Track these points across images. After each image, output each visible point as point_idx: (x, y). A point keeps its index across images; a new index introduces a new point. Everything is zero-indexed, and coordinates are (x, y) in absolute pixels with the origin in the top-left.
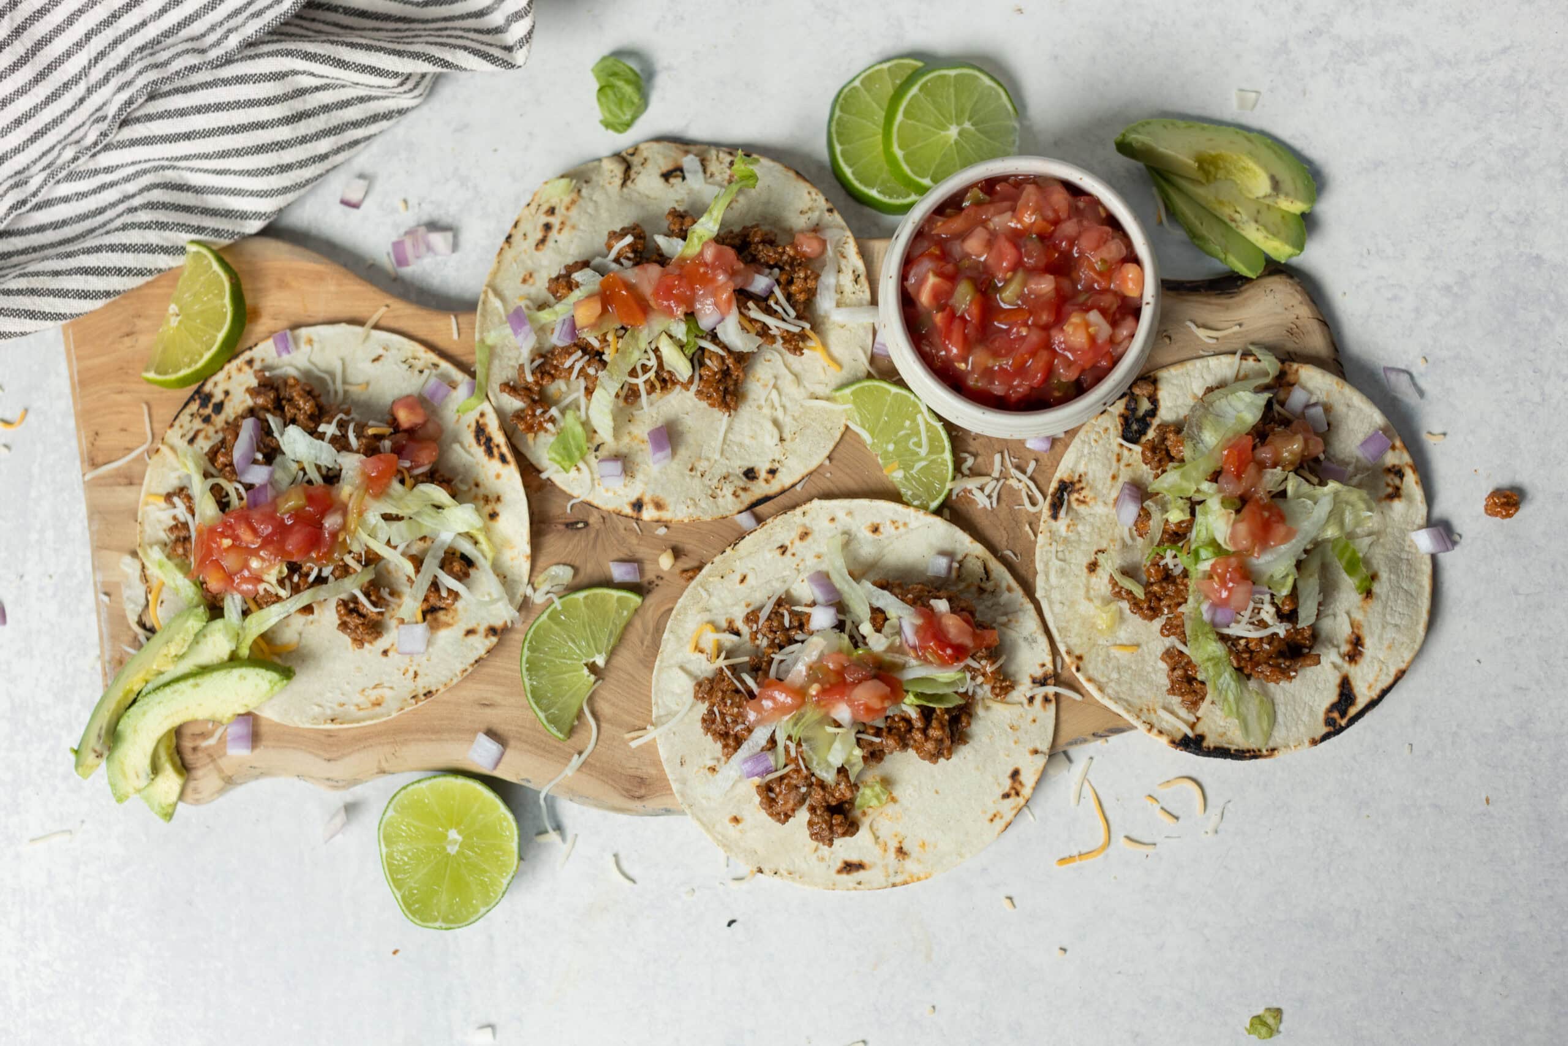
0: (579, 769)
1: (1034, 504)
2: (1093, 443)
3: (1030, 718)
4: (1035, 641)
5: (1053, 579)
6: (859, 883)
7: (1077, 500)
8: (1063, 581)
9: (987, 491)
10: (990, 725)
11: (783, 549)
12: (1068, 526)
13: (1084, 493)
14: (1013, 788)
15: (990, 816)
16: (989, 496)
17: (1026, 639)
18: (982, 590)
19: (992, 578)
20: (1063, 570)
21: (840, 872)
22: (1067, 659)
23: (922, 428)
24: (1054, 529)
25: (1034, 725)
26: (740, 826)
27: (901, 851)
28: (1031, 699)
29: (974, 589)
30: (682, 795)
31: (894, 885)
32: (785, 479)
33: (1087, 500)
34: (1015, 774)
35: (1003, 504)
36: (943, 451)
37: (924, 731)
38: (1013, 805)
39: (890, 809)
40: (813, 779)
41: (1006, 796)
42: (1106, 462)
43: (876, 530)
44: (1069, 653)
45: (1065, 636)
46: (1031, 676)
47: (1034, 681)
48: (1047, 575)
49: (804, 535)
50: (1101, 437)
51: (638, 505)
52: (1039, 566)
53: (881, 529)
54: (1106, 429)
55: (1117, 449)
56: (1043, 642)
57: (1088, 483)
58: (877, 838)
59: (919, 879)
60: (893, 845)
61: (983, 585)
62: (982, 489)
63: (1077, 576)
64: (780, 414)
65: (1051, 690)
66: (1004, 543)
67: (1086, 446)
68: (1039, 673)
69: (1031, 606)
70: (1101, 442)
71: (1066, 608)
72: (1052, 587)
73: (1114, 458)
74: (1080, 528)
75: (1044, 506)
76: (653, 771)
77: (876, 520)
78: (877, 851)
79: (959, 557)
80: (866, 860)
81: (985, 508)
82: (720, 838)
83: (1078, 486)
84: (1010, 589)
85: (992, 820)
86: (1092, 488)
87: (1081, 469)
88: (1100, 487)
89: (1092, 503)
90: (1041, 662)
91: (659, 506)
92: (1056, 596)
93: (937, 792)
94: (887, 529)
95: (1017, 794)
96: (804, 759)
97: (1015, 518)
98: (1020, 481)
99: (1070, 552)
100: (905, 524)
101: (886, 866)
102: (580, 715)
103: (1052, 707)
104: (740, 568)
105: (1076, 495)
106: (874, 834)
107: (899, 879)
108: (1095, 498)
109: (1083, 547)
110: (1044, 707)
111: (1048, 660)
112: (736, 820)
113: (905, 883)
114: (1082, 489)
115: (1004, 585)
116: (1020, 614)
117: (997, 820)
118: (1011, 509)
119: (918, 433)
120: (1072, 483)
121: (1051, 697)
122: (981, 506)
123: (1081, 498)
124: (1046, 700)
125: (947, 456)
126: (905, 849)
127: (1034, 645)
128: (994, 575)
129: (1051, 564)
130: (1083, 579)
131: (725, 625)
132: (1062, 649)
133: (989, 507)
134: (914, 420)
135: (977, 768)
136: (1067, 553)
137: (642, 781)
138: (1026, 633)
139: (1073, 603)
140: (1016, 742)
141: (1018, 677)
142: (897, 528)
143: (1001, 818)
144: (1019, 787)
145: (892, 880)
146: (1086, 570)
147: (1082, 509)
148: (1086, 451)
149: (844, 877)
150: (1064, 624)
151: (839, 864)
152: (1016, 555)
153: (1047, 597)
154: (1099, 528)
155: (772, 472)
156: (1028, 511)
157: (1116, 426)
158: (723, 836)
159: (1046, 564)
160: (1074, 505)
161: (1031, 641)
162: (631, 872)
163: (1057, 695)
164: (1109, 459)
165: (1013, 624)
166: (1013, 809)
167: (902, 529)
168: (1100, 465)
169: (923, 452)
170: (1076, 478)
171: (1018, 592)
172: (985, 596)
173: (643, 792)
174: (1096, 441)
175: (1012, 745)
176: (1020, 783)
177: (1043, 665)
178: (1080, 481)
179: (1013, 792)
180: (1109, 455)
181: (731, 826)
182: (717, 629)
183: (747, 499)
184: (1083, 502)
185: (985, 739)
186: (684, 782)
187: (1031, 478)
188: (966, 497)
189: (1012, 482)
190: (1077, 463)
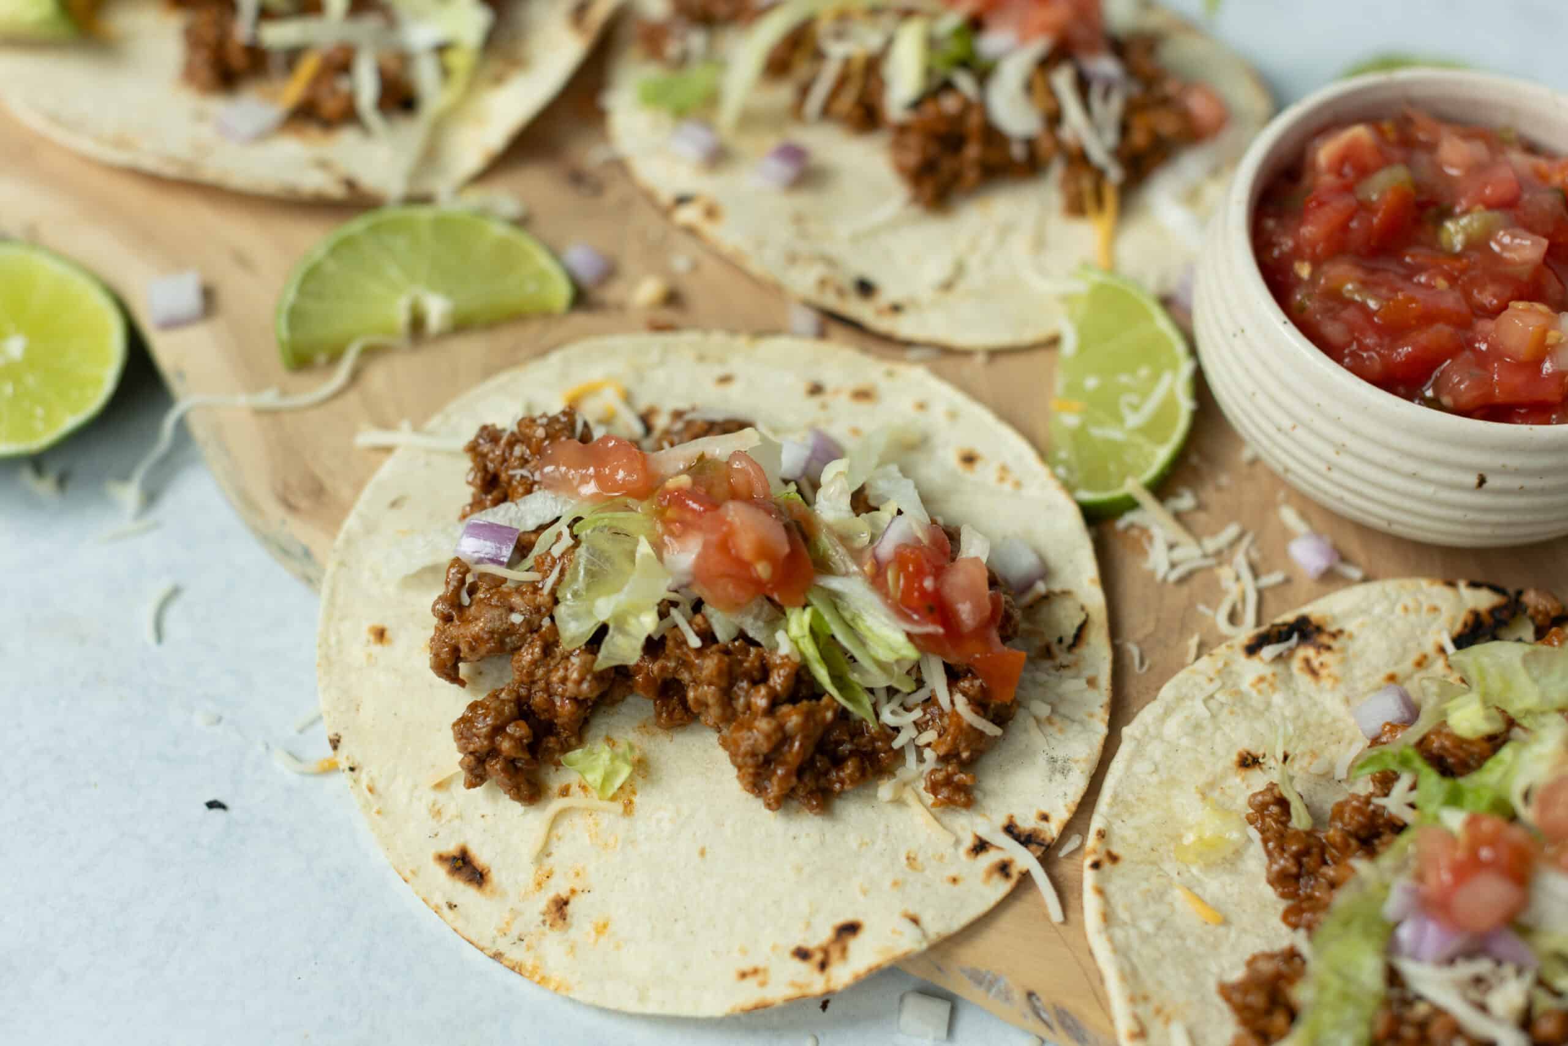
0: (260, 412)
1: (1233, 618)
2: (1399, 609)
3: (953, 872)
4: (1065, 771)
5: (1172, 727)
6: (452, 906)
7: (1307, 661)
8: (1185, 742)
9: (1177, 554)
10: (881, 827)
11: (816, 390)
12: (1262, 679)
13: (1326, 657)
14: (826, 951)
15: (746, 966)
16: (1173, 565)
17: (1053, 760)
18: (1047, 653)
19: (1077, 651)
20: (1198, 726)
21: (441, 858)
22: (1092, 841)
23: (1159, 393)
24: (1236, 668)
25: (951, 886)
26: (377, 649)
27: (561, 905)
28: (981, 846)
29: (1038, 643)
30: (349, 542)
31: (497, 956)
32: (905, 327)
33: (1324, 672)
34: (850, 929)
35: (1185, 590)
36: (1163, 441)
37: (775, 702)
38: (800, 979)
39: (610, 815)
40: (546, 622)
41: (803, 954)
42: (1399, 650)
43: (969, 459)
44: (1102, 835)
45: (1117, 816)
46: (1011, 817)
47: (1010, 829)
48: (1168, 712)
49: (863, 395)
50: (1418, 610)
51: (682, 200)
52: (1167, 691)
53: (978, 466)
54: (1435, 609)
55: (1429, 648)
56: (1076, 784)
57: (1343, 650)
58: (545, 852)
59: (543, 981)
60: (559, 887)
61: (1055, 649)
62: (1172, 547)
63: (1213, 754)
64: (974, 263)
65: (1025, 859)
66: (1139, 635)
67: (1386, 604)
68: (1027, 822)
69: (1102, 729)
70: (1412, 617)
71: (1154, 779)
72: (1159, 737)
73: (1414, 657)
74: (1278, 699)
75: (1247, 631)
76: (345, 492)
77: (979, 449)
78: (527, 875)
79: (1057, 587)
80: (496, 877)
81: (1152, 574)
82: (333, 640)
83: (1325, 639)
84: (1092, 682)
85: (743, 975)
86: (1344, 661)
87: (1350, 626)
88: (1358, 673)
89: (1327, 683)
90: (1045, 810)
91: (711, 213)
92: (1156, 750)
93: (702, 853)
94: (985, 473)
95: (823, 966)
96: (562, 572)
97: (1185, 623)
98: (1238, 578)
99: (1232, 713)
100: (1018, 485)
101: (515, 913)
102: (335, 357)
103: (1001, 888)
104: (736, 365)
105: (1310, 652)
106: (547, 843)
107: (515, 954)
108: (1337, 680)
109: (1260, 726)
110: (989, 874)
111: (1061, 814)
112: (380, 634)
113: (516, 968)
114: (1329, 648)
115: (1089, 673)
116: (1076, 727)
117: (751, 982)
118: (1191, 605)
119: (1145, 395)
120: (1319, 629)
121: (1015, 872)
122: (1149, 565)
123: (1315, 663)
124: (1004, 869)
125: (1161, 455)
126: (570, 909)
127: (1058, 777)
128: (1084, 651)
129: (1188, 703)
130: (1219, 767)
131: (643, 405)
132: (1097, 822)
133: (1159, 576)
134: (1156, 377)
135: (799, 869)
136: (1225, 711)
137: (318, 491)
138: (1059, 753)
139: (1172, 782)
140: (895, 884)
141: (990, 803)
142: (1002, 479)
143: (763, 984)
144: (835, 955)
145: (502, 945)
146: (1235, 757)
147: (1303, 680)
148: (1378, 610)
149: (441, 873)
150: (1131, 798)
151: (451, 848)
152: (1142, 663)
153: (1140, 744)
154: (1307, 726)
155: (896, 309)
156: (1214, 626)
157: (1454, 619)
158: (339, 642)
159: (1181, 699)
160: (1296, 664)
161: (1059, 767)
162: (169, 624)
163: (1026, 877)
164: (1405, 650)
165: (1050, 730)
166: (793, 984)
167: (1007, 487)
168: (1384, 645)
169: (1133, 420)
170: (1333, 628)
171: (1103, 695)
172: (1047, 664)
173: (304, 504)
174: (1406, 609)
175: (887, 883)
176: (844, 950)
177: (1045, 818)
178: (1334, 636)
179: (819, 957)
180: (1411, 645)
181: (366, 635)
182: (628, 398)
183: (831, 301)
184: (1314, 673)
185: (853, 841)
186: (370, 529)
187: (1260, 594)
188: (1137, 541)
189: (1226, 574)
190: (1348, 615)
